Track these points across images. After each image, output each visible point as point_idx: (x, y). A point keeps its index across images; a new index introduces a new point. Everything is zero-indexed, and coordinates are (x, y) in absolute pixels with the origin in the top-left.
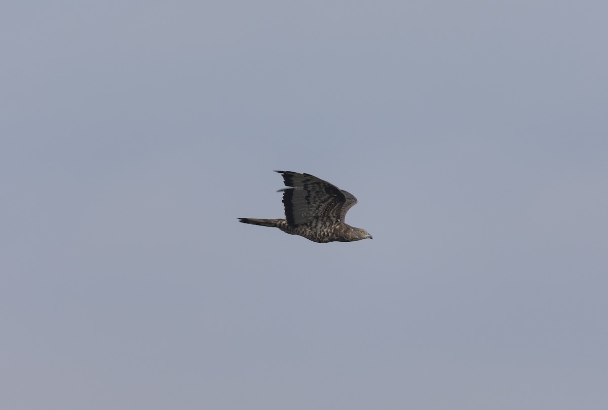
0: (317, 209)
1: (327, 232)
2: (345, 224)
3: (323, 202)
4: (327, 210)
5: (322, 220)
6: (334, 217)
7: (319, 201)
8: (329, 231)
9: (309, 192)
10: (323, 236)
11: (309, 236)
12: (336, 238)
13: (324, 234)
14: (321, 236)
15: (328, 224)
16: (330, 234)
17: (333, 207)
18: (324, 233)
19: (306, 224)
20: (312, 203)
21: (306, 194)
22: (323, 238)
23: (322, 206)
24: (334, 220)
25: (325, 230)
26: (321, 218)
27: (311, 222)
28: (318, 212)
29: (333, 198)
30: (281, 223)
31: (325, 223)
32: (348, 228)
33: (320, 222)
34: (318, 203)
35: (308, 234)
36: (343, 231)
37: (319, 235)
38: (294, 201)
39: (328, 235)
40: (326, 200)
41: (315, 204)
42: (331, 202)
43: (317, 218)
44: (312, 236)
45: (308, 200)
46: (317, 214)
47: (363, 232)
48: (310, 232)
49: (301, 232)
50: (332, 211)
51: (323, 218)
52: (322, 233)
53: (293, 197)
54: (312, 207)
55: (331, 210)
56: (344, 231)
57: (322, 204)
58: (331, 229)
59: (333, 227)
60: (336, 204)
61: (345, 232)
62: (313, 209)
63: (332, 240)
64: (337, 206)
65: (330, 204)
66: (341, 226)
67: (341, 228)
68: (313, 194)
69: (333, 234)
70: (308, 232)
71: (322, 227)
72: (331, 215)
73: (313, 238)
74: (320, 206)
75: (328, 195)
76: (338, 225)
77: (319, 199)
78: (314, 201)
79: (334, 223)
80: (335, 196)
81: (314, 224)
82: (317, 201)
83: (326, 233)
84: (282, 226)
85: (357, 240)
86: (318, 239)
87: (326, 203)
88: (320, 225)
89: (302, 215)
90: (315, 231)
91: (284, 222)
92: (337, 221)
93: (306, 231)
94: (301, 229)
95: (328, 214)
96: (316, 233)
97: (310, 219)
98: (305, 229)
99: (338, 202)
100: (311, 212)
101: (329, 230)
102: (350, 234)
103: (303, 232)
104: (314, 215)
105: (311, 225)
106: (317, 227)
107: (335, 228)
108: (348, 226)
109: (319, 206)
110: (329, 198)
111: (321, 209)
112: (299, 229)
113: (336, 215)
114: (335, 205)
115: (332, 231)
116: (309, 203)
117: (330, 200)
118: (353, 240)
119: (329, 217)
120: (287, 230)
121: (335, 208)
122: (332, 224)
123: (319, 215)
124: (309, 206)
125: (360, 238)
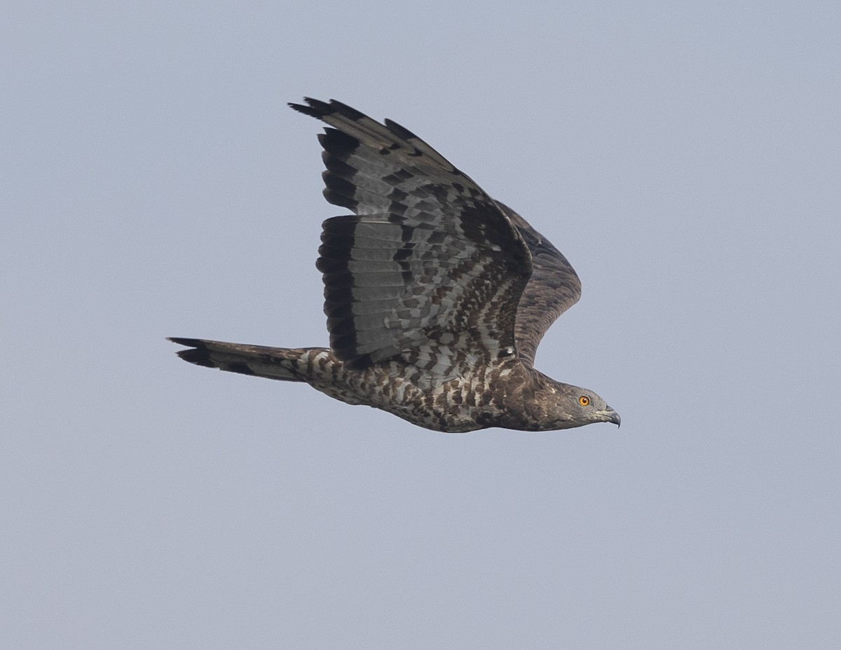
0: (435, 300)
1: (468, 387)
2: (530, 370)
3: (455, 274)
4: (467, 304)
5: (451, 345)
6: (492, 335)
7: (442, 271)
8: (473, 387)
9: (408, 232)
10: (452, 403)
11: (405, 402)
12: (496, 412)
13: (458, 398)
14: (446, 405)
15: (471, 360)
16: (477, 397)
17: (489, 297)
18: (459, 393)
19: (398, 358)
20: (417, 277)
21: (397, 241)
22: (455, 411)
23: (451, 289)
24: (493, 345)
25: (461, 384)
26: (446, 338)
27: (415, 353)
28: (441, 312)
29: (489, 260)
30: (311, 358)
31: (461, 357)
32: (541, 382)
33: (446, 350)
34: (437, 279)
35: (401, 397)
36: (519, 389)
37: (439, 402)
38: (358, 266)
39: (471, 400)
40: (465, 267)
41: (431, 281)
42: (483, 276)
43: (434, 333)
44: (417, 404)
45: (405, 265)
46: (435, 318)
47: (588, 400)
48: (407, 388)
49: (378, 389)
50: (484, 311)
51: (456, 335)
52: (452, 393)
53: (353, 253)
54: (417, 291)
55: (481, 306)
56: (525, 391)
57: (453, 284)
58: (482, 380)
59: (488, 371)
60: (500, 283)
61: (528, 393)
62: (422, 298)
63: (484, 421)
64: (501, 292)
65: (478, 283)
66: (518, 372)
67: (515, 379)
68: (421, 242)
69: (486, 397)
70: (401, 390)
71: (450, 369)
72: (481, 325)
73: (418, 414)
74: (446, 289)
75: (471, 249)
76: (507, 366)
77: (441, 265)
78: (427, 271)
79: (494, 358)
80: (496, 249)
81: (424, 358)
82: (436, 272)
83: (464, 394)
84: (317, 368)
85: (567, 425)
86: (437, 414)
87: (466, 279)
88: (444, 362)
89: (387, 321)
90: (428, 386)
91: (324, 355)
92: (503, 354)
93: (394, 384)
94: (380, 378)
95: (472, 320)
96: (428, 393)
97: (409, 340)
98: (392, 380)
99: (504, 278)
100: (416, 312)
101: (475, 383)
102: (543, 404)
103: (386, 390)
104: (425, 322)
105: (413, 361)
106: (434, 369)
107: (495, 376)
108: (541, 375)
109: (442, 290)
110: (475, 259)
111: (448, 301)
112: (372, 378)
113: (500, 326)
114: (495, 290)
115: (487, 387)
116: (408, 276)
117: (479, 268)
118: (553, 424)
119: (475, 334)
120: (333, 384)
121: (495, 300)
122: (484, 360)
123: (442, 321)
124: (409, 288)
125: (579, 422)
